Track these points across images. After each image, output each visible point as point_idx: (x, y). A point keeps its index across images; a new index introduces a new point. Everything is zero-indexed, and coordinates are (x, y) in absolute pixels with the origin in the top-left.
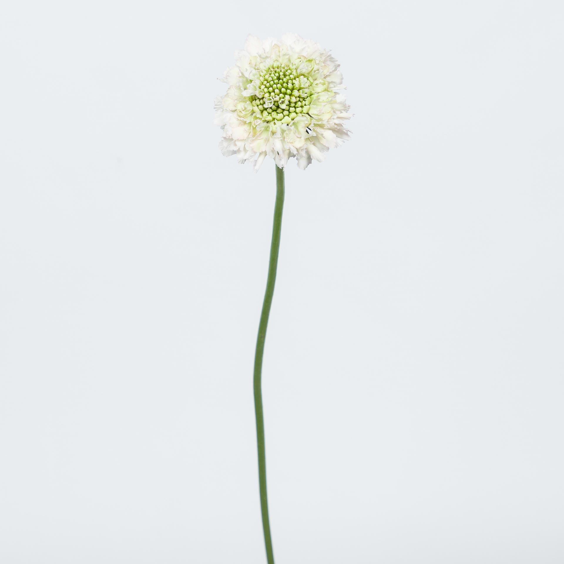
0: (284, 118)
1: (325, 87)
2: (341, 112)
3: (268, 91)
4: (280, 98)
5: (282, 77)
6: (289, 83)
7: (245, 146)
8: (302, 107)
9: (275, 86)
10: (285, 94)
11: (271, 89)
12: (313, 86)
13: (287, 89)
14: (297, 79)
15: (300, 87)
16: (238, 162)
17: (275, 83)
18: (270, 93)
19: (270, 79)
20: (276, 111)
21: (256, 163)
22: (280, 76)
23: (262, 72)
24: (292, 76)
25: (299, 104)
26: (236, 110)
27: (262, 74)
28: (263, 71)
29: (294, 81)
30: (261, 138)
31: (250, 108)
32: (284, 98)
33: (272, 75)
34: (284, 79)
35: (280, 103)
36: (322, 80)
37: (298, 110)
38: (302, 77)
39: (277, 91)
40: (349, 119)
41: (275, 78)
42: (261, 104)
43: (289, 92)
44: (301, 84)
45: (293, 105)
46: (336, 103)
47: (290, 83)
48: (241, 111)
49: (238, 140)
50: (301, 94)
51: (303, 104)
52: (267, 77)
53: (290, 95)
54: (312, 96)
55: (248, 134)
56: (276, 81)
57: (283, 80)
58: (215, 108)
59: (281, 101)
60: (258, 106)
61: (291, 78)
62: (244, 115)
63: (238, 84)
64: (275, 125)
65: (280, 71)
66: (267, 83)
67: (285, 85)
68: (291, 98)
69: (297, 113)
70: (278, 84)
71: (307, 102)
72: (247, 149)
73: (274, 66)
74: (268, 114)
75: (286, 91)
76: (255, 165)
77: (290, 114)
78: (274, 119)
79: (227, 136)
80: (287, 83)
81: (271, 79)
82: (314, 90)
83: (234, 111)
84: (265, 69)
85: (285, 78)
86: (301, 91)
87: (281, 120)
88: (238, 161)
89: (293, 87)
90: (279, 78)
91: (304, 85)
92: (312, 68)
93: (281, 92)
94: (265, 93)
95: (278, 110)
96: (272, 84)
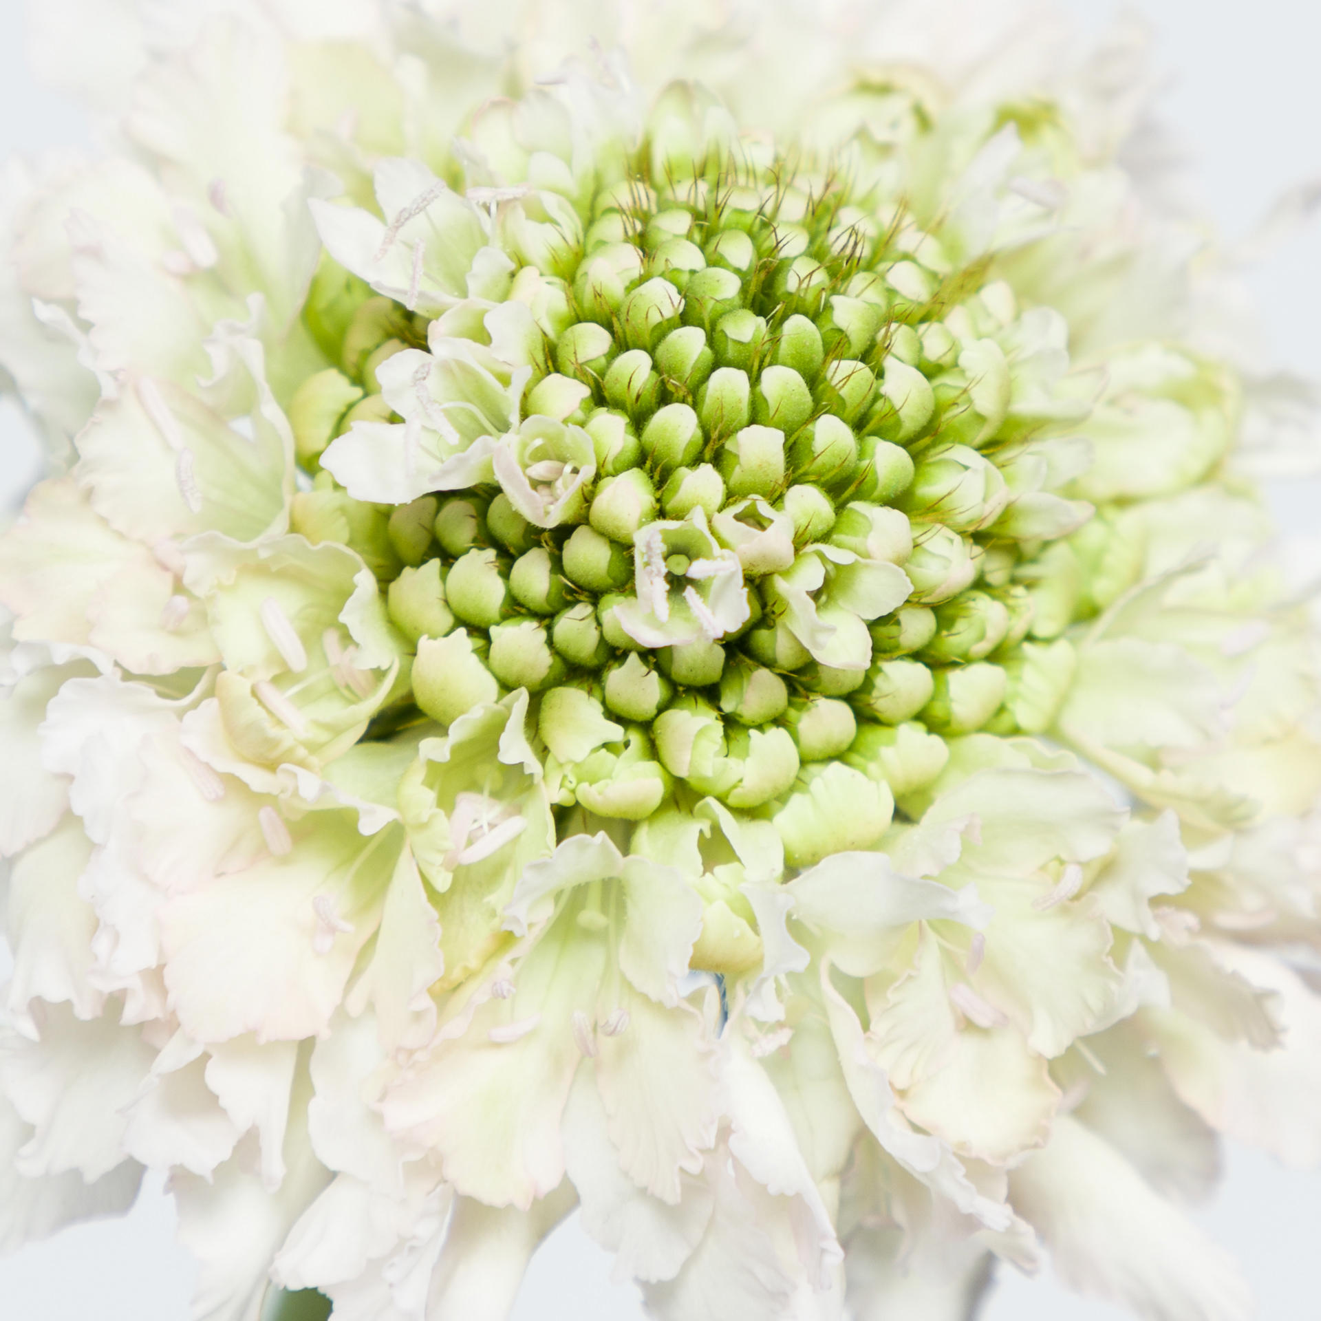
3: (632, 442)
6: (889, 363)
9: (727, 386)
11: (674, 426)
13: (867, 423)
17: (729, 354)
22: (774, 266)
25: (979, 620)
34: (826, 302)
41: (727, 287)
43: (887, 463)
45: (916, 628)
47: (898, 359)
50: (1025, 489)
51: (1020, 624)
53: (907, 504)
60: (479, 631)
66: (621, 345)
67: (846, 376)
70: (773, 359)
71: (1048, 605)
75: (863, 452)
80: (871, 359)
81: (676, 305)
85: (843, 302)
89: (937, 410)
93: (800, 466)
95: (745, 684)
96: (697, 361)
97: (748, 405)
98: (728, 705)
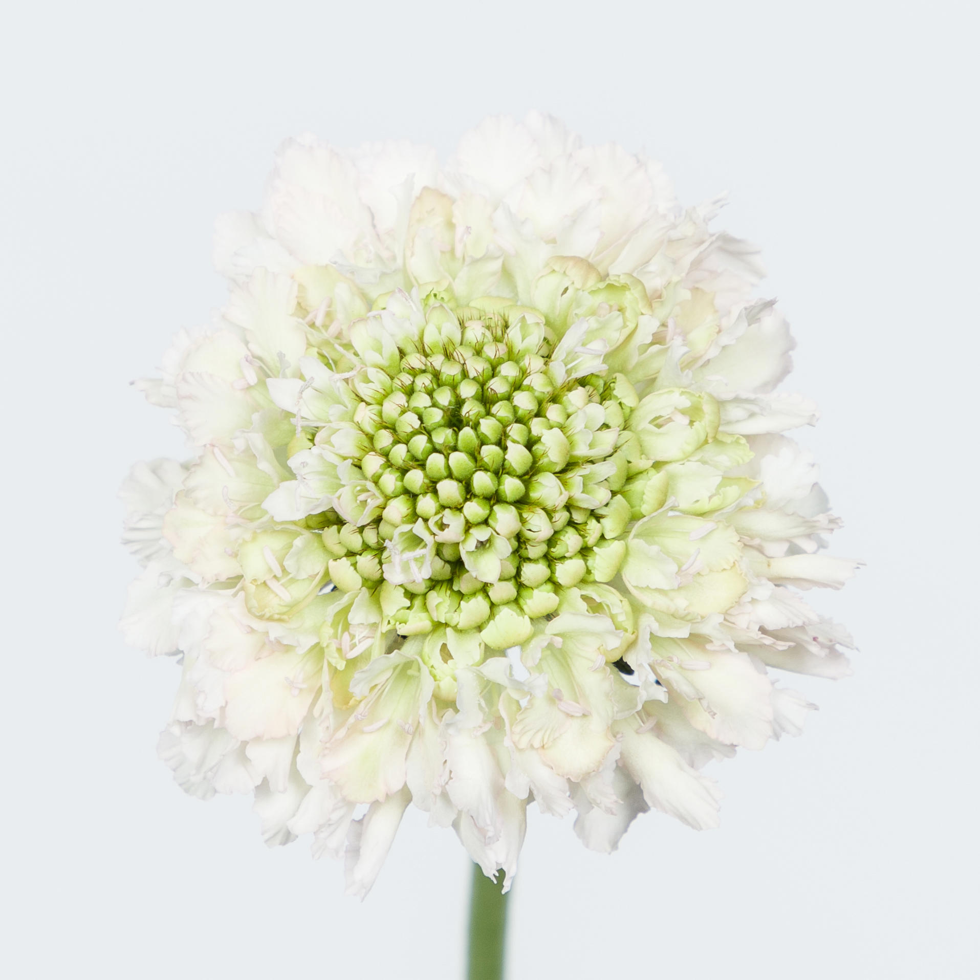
0: (492, 615)
1: (702, 427)
2: (794, 550)
3: (399, 484)
4: (467, 522)
5: (470, 409)
6: (509, 444)
7: (299, 766)
8: (585, 551)
9: (436, 462)
10: (494, 499)
11: (416, 478)
12: (640, 428)
13: (500, 471)
14: (553, 412)
15: (572, 457)
16: (266, 841)
17: (437, 447)
18: (413, 496)
19: (410, 422)
20: (450, 581)
21: (359, 836)
22: (459, 403)
23: (368, 381)
24: (524, 402)
25: (570, 541)
26: (240, 577)
27: (366, 391)
28: (372, 373)
29: (537, 426)
30: (380, 724)
31: (314, 564)
32: (486, 522)
33: (421, 400)
34: (481, 421)
35: (470, 553)
36: (682, 393)
37: (567, 571)
38: (577, 396)
39: (449, 490)
40: (838, 589)
41: (436, 416)
42: (366, 547)
43: (511, 486)
44: (577, 438)
45: (534, 551)
46: (761, 505)
47: (514, 441)
48: (265, 583)
49: (258, 739)
50: (576, 491)
51: (591, 540)
52: (391, 409)
53: (522, 502)
54: (637, 486)
55: (309, 700)
56: (443, 436)
57: (476, 426)
58: (127, 542)
59: (471, 544)
60: (352, 555)
61: (520, 412)
62: (285, 609)
63: (240, 444)
64: (450, 662)
65: (459, 377)
66: (397, 442)
67: (489, 453)
68: (523, 521)
69: (557, 587)
70: (455, 449)
71: (610, 526)
72: (309, 775)
73: (428, 340)
74: (407, 603)
75: (499, 484)
76: (355, 852)
77: (525, 593)
78: (439, 626)
79: (198, 716)
80: (501, 443)
81: (417, 424)
82: (642, 452)
83: (234, 581)
84: (384, 362)
85: (488, 413)
86: (575, 477)
87: (479, 628)
88: (267, 836)
89: (535, 462)
90: (455, 421)
91: (591, 446)
92: (626, 332)
93: (469, 492)
94: (388, 498)
95: (461, 581)
96: (424, 450)
97: (445, 469)
98: (455, 588)
